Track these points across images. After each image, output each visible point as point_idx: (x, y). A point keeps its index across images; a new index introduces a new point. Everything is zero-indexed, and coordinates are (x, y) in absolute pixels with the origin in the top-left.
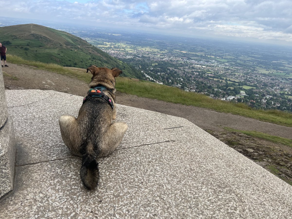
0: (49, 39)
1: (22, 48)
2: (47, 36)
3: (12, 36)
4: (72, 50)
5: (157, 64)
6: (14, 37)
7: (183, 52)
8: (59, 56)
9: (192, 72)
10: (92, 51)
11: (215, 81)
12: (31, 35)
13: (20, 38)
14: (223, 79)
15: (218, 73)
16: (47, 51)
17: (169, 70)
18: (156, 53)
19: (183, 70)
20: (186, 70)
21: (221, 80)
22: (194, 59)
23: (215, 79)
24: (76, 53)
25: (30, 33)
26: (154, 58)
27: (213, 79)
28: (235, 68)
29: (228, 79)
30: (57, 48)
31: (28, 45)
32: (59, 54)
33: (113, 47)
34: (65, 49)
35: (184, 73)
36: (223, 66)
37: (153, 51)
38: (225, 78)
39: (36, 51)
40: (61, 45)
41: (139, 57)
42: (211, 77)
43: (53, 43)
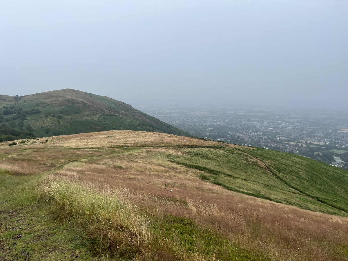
0: (87, 104)
1: (54, 116)
2: (84, 101)
3: (43, 103)
4: (116, 116)
5: (212, 129)
6: (45, 104)
7: (239, 113)
8: (100, 123)
9: (258, 135)
10: (139, 116)
11: (292, 145)
12: (65, 100)
13: (52, 105)
14: (301, 142)
15: (291, 136)
16: (85, 118)
17: (229, 134)
18: (207, 116)
19: (247, 134)
20: (251, 134)
21: (300, 144)
22: (256, 121)
23: (291, 143)
24: (121, 119)
25: (65, 98)
26: (206, 122)
27: (289, 143)
28: (310, 129)
29: (308, 142)
30: (97, 113)
31: (62, 112)
32: (100, 122)
33: (157, 113)
34: (107, 115)
35: (250, 138)
36: (294, 126)
37: (203, 115)
38: (304, 142)
39: (72, 119)
40: (102, 111)
41: (189, 122)
42: (285, 140)
43: (93, 108)
